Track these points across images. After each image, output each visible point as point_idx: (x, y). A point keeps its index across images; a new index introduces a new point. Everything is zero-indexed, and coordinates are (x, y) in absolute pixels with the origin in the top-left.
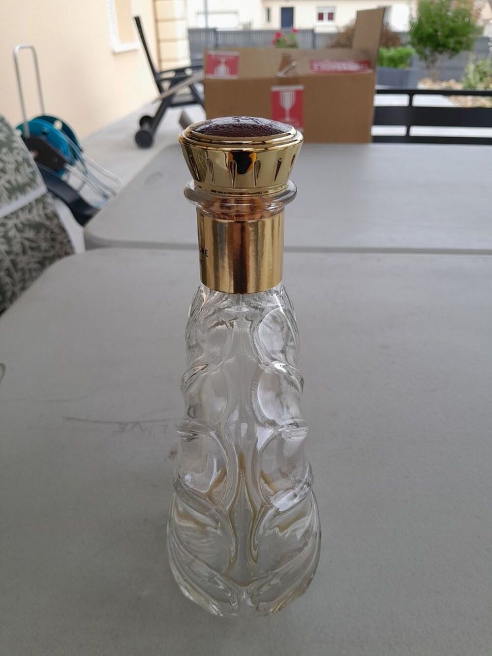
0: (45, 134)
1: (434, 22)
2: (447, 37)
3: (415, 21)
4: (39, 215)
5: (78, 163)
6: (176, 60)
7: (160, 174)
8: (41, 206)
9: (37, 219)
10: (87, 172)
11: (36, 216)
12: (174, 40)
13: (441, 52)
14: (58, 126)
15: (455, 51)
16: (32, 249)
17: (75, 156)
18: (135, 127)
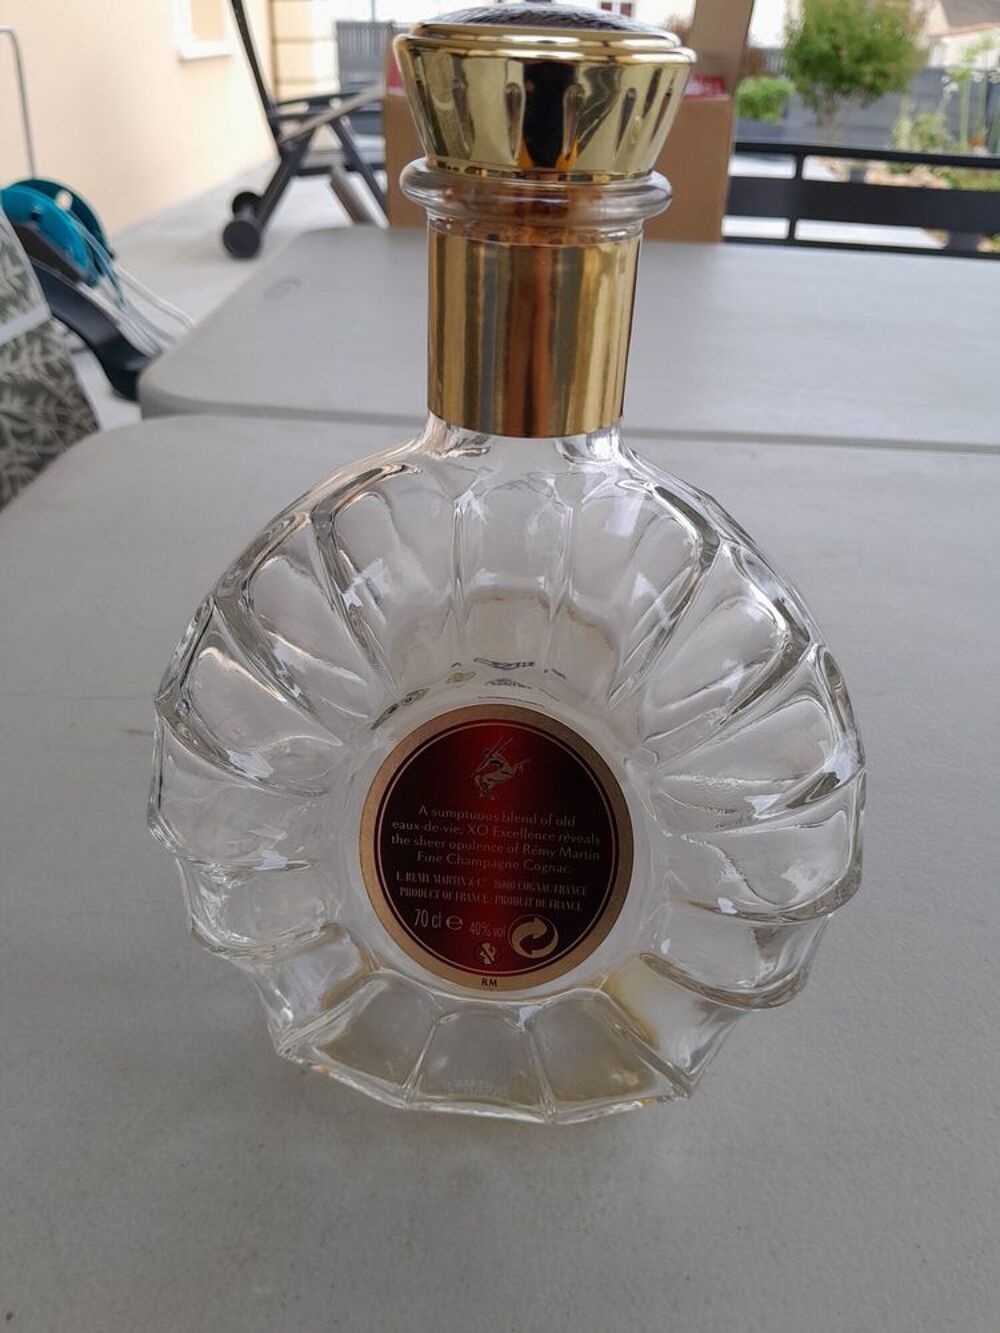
0: (35, 217)
1: (832, 31)
2: (859, 60)
3: (798, 26)
4: (33, 366)
5: (104, 281)
6: (310, 81)
7: (296, 282)
8: (37, 347)
9: (29, 374)
10: (122, 301)
11: (28, 367)
12: (307, 40)
13: (846, 93)
14: (64, 202)
15: (873, 91)
16: (18, 436)
17: (99, 269)
18: (224, 215)
